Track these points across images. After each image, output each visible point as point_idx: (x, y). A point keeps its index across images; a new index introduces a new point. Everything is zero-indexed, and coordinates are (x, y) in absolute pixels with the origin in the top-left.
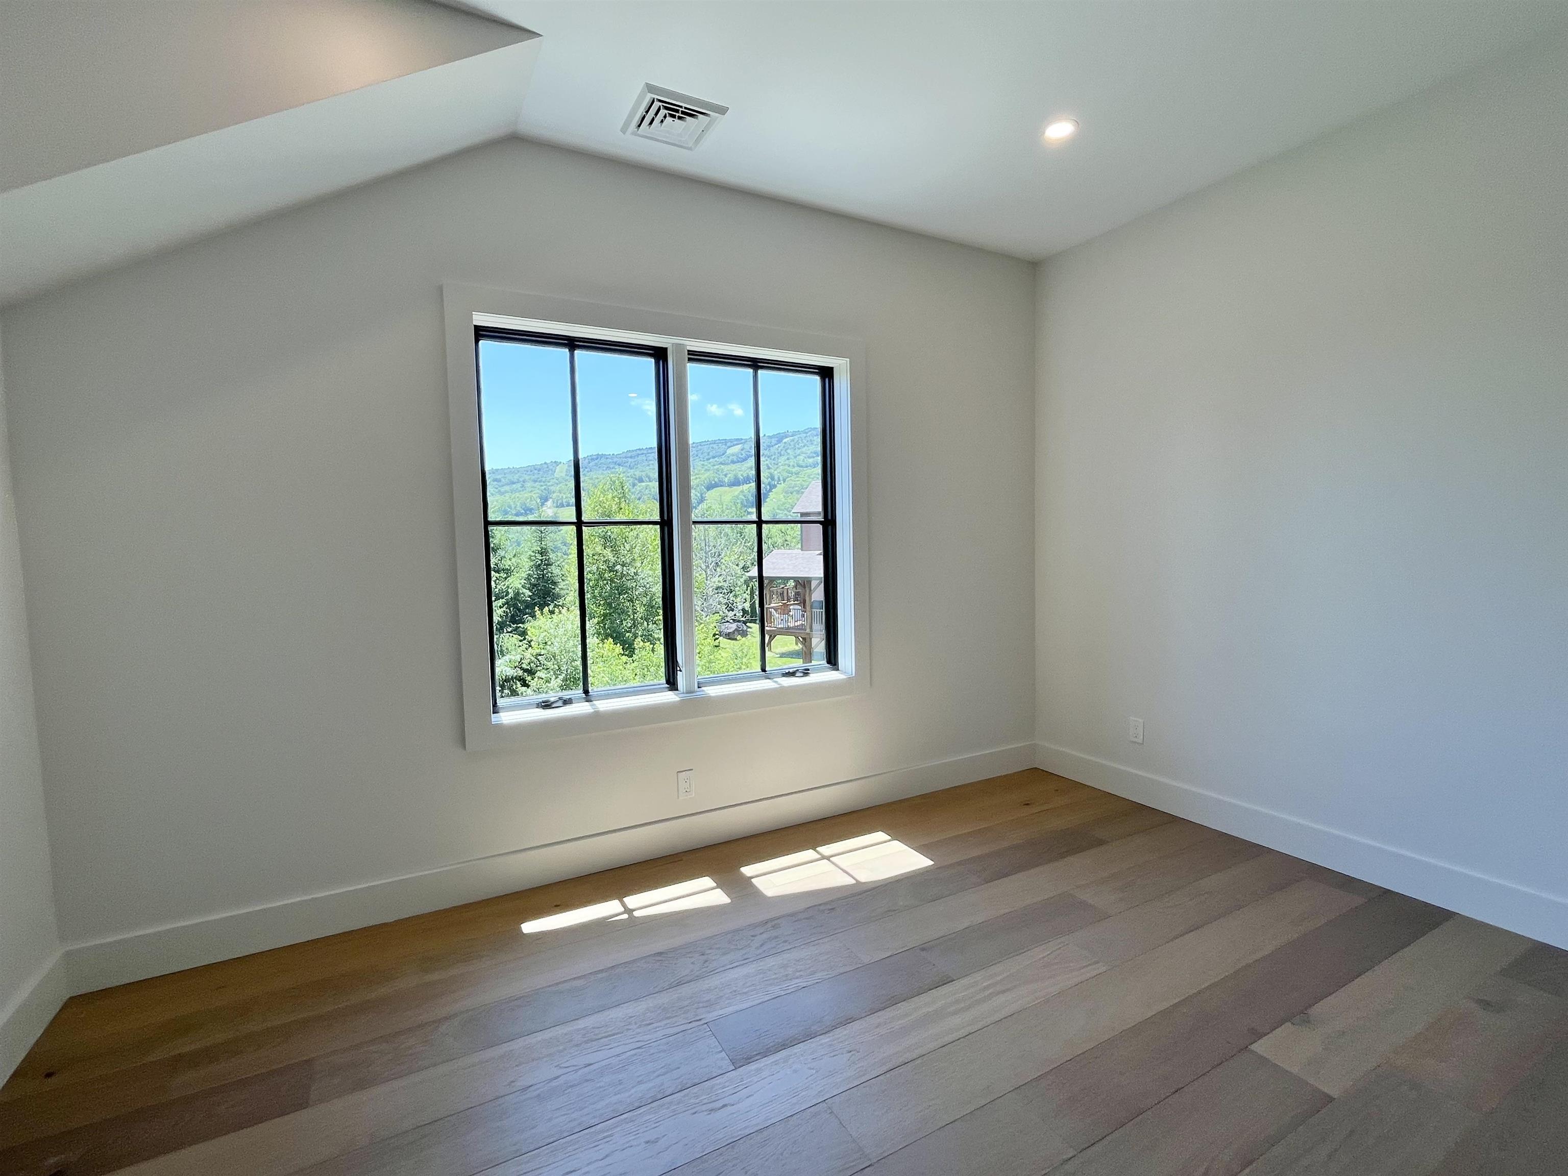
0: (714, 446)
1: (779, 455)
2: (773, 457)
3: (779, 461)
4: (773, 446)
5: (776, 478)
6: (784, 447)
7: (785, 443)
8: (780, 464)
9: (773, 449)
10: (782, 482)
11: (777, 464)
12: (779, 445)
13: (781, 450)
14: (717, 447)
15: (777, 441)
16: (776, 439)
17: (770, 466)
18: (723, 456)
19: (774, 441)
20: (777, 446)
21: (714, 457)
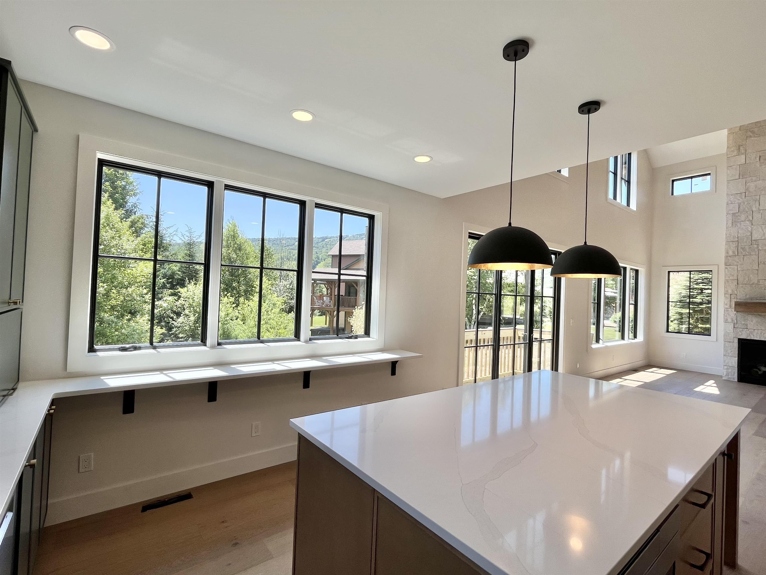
0: (289, 240)
1: (323, 247)
2: (319, 248)
3: (322, 250)
4: (319, 243)
5: (320, 258)
6: (325, 243)
7: (326, 241)
8: (323, 252)
9: (320, 244)
10: (323, 261)
11: (321, 252)
12: (323, 242)
13: (324, 245)
14: (290, 241)
15: (322, 240)
16: (322, 239)
17: (317, 252)
18: (293, 246)
19: (320, 240)
20: (322, 243)
21: (288, 246)
